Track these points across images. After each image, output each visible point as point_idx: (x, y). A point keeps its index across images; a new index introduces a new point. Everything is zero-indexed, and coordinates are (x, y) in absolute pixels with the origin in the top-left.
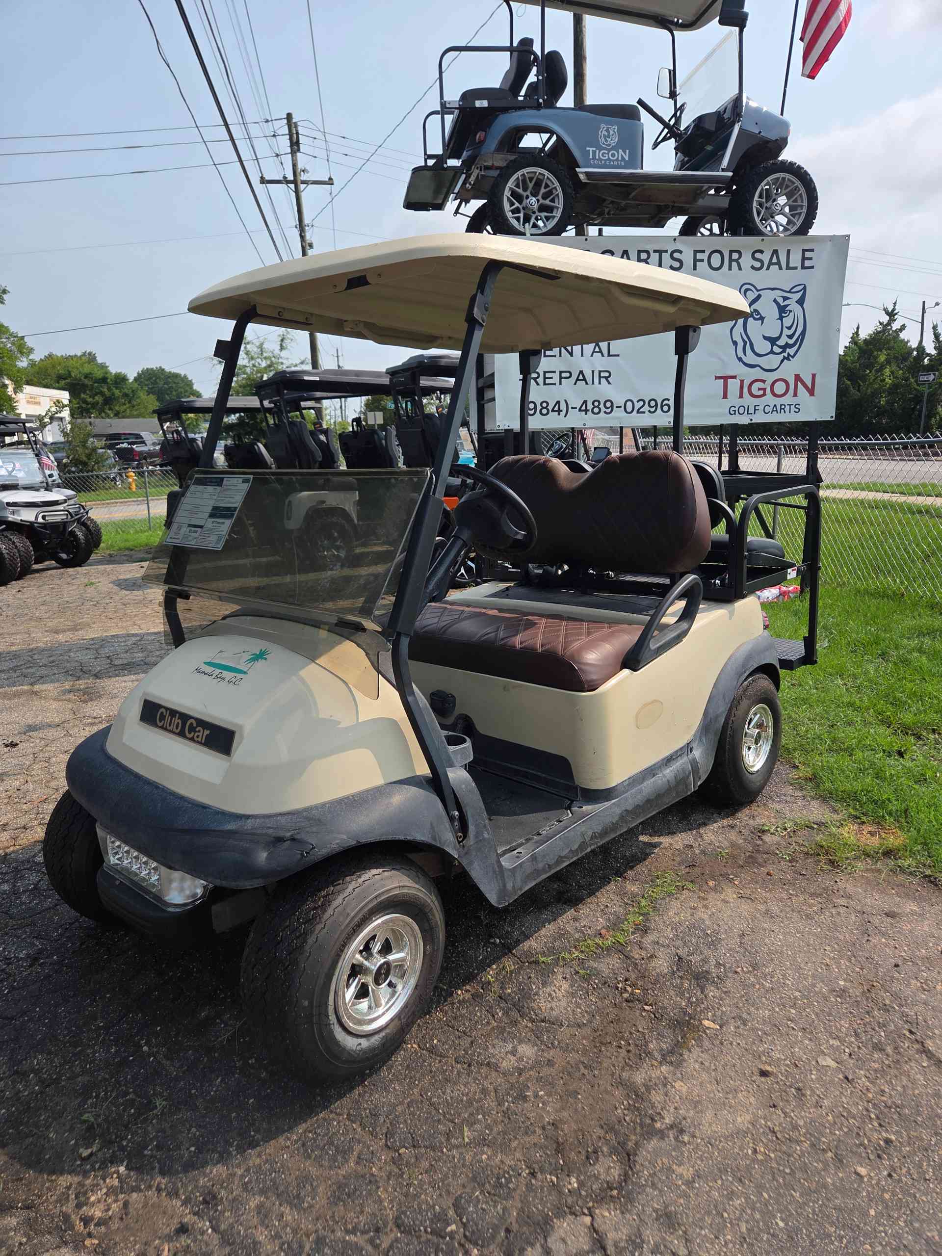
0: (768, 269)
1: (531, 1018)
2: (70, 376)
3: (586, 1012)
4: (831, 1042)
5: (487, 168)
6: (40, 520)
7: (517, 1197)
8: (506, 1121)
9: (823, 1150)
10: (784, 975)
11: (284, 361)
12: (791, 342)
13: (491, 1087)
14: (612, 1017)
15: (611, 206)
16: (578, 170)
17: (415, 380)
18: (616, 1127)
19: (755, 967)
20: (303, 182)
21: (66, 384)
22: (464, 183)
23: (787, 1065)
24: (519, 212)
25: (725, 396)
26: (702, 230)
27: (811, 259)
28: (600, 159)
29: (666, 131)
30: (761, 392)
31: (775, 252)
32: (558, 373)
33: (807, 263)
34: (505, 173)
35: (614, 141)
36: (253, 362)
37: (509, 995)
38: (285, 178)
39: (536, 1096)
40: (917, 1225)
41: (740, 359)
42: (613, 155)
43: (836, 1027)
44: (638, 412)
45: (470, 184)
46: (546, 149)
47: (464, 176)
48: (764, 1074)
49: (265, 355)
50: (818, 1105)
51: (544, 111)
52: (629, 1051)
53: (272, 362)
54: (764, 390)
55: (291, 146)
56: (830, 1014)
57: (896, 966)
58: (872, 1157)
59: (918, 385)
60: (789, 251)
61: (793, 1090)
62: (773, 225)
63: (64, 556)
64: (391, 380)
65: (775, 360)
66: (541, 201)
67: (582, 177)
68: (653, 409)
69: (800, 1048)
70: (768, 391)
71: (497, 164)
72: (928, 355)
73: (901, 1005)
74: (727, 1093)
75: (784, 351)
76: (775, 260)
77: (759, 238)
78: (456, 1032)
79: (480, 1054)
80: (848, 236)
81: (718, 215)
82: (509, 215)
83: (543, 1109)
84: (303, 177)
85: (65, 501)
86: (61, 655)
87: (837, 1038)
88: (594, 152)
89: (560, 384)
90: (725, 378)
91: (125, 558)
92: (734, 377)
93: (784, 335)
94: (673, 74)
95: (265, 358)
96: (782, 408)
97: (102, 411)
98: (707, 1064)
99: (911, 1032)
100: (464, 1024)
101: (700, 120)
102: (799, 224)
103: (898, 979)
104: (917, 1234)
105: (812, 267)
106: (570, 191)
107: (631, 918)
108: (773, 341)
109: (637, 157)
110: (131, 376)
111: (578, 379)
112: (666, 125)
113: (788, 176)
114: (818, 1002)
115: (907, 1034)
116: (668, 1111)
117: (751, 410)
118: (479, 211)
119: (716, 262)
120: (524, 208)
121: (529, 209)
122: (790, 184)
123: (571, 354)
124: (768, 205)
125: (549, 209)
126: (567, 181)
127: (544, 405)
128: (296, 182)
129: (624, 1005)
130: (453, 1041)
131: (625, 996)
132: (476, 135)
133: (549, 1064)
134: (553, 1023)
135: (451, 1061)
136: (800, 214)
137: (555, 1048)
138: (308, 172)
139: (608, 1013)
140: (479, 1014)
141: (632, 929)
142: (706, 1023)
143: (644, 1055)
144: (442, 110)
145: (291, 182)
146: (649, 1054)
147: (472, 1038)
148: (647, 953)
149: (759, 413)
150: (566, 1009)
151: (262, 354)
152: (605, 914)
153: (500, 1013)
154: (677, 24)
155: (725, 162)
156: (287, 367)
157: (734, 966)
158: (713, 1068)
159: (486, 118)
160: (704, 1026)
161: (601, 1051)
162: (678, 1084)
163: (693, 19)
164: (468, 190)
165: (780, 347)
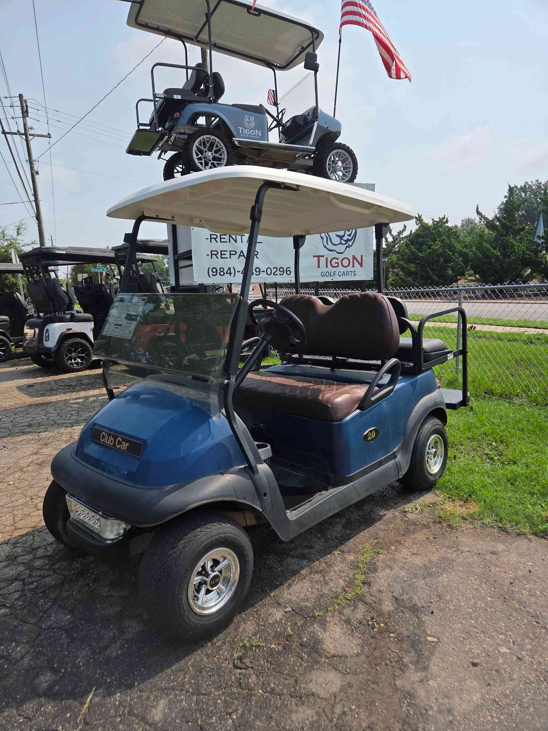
1: (326, 656)
3: (358, 645)
4: (501, 637)
5: (181, 133)
9: (527, 707)
10: (458, 600)
11: (20, 242)
12: (350, 238)
13: (321, 711)
14: (373, 646)
15: (249, 160)
16: (234, 139)
17: (134, 255)
18: (407, 720)
19: (439, 596)
20: (31, 135)
22: (167, 141)
23: (484, 657)
24: (202, 160)
25: (319, 267)
28: (245, 134)
29: (275, 122)
30: (337, 265)
32: (229, 252)
34: (192, 138)
35: (253, 125)
37: (306, 642)
38: (18, 131)
39: (351, 710)
41: (325, 247)
42: (253, 132)
43: (499, 627)
44: (274, 274)
45: (171, 141)
46: (212, 125)
47: (166, 137)
48: (474, 665)
49: (6, 238)
50: (512, 680)
51: (213, 105)
52: (393, 667)
53: (11, 242)
54: (338, 263)
55: (23, 113)
56: (492, 620)
57: (511, 583)
61: (494, 672)
62: (337, 176)
64: (115, 255)
65: (342, 248)
66: (214, 154)
67: (236, 143)
68: (282, 273)
69: (486, 644)
70: (340, 264)
71: (187, 132)
73: (525, 607)
74: (461, 682)
75: (347, 243)
78: (283, 676)
79: (304, 688)
80: (374, 185)
82: (196, 161)
83: (359, 718)
84: (31, 132)
87: (502, 633)
88: (242, 130)
89: (230, 258)
90: (319, 257)
92: (323, 256)
93: (346, 234)
94: (275, 93)
95: (6, 240)
96: (347, 273)
98: (440, 665)
100: (286, 669)
101: (294, 119)
102: (349, 176)
103: (516, 592)
106: (230, 150)
107: (358, 576)
108: (341, 237)
109: (266, 135)
111: (240, 256)
112: (275, 119)
113: (343, 151)
114: (483, 613)
115: (536, 624)
116: (432, 702)
117: (332, 274)
118: (172, 158)
120: (204, 158)
121: (207, 158)
122: (344, 156)
123: (236, 241)
124: (334, 165)
125: (219, 159)
126: (229, 144)
127: (222, 270)
128: (26, 134)
129: (377, 636)
130: (284, 682)
131: (376, 630)
132: (174, 114)
133: (350, 685)
134: (341, 657)
135: (288, 697)
136: (349, 171)
137: (349, 673)
138: (34, 129)
139: (370, 644)
140: (292, 659)
141: (361, 585)
142: (429, 638)
143: (403, 667)
144: (154, 98)
145: (23, 134)
146: (406, 666)
147: (295, 678)
148: (376, 599)
149: (336, 276)
150: (345, 645)
151: (4, 237)
152: (342, 577)
153: (306, 656)
154: (276, 66)
155: (311, 141)
156: (23, 246)
157: (428, 598)
158: (446, 667)
159: (181, 105)
160: (429, 641)
161: (377, 670)
162: (431, 682)
163: (286, 65)
164: (169, 145)
165: (345, 241)
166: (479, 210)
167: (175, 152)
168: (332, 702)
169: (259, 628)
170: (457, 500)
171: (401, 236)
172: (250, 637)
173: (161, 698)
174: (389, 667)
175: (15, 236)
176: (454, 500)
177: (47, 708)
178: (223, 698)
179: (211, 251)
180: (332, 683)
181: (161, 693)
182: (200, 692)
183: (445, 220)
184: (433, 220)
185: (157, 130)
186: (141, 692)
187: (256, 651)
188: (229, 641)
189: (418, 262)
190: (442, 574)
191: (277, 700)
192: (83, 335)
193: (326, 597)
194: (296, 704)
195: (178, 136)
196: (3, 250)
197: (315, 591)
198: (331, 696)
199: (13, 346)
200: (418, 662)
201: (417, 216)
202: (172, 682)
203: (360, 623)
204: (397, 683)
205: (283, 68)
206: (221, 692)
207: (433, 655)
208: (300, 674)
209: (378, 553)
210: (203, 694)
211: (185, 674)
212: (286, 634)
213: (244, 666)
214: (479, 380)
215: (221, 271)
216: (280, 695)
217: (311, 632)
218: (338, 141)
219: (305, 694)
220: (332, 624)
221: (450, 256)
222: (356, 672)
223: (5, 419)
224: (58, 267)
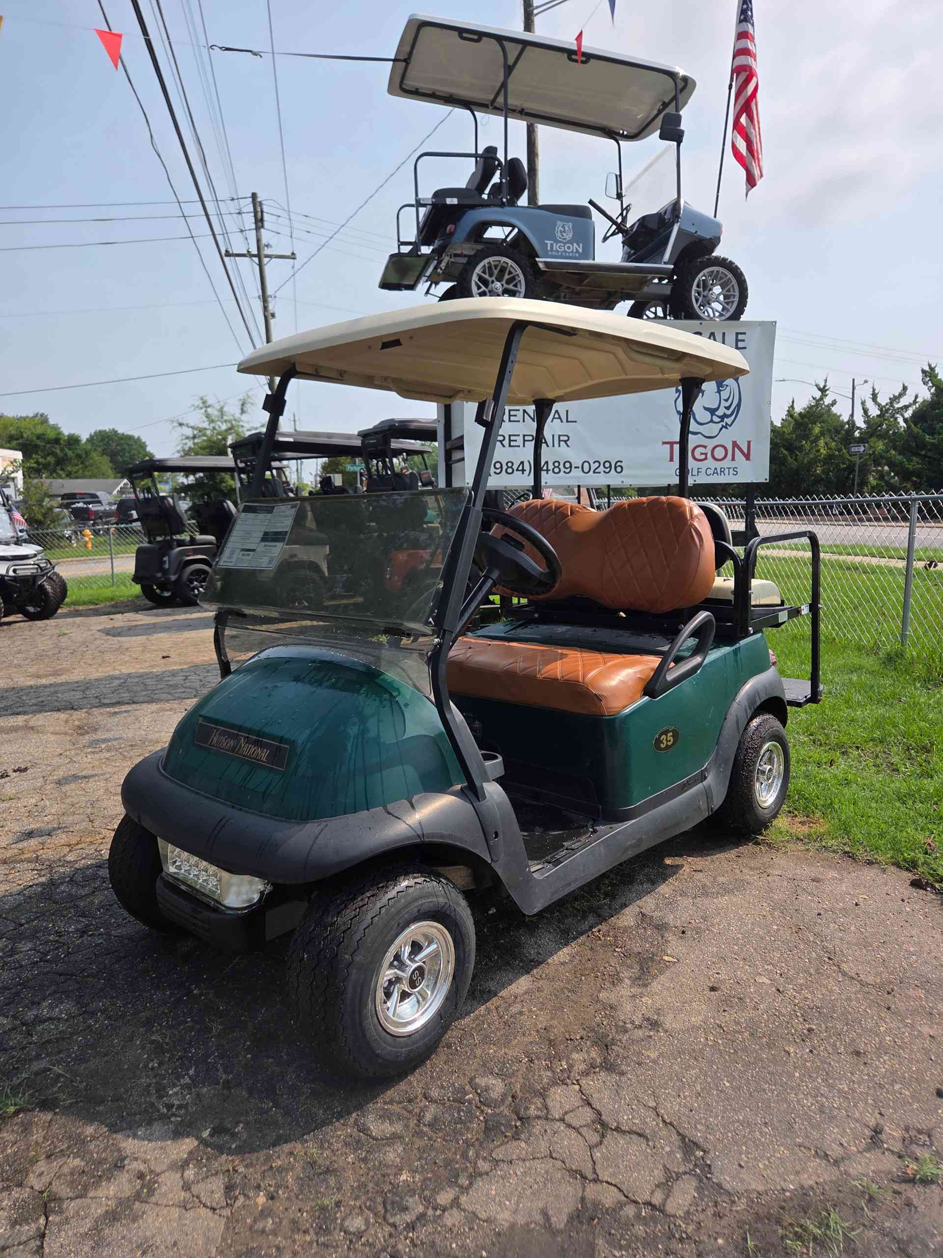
2: (22, 437)
4: (766, 967)
5: (456, 255)
6: (11, 573)
7: (520, 1076)
8: (507, 1028)
9: (760, 1037)
10: (729, 924)
12: (728, 412)
14: (589, 957)
15: (566, 290)
16: (537, 259)
17: (387, 443)
18: (596, 1029)
19: (705, 918)
20: (267, 256)
21: (19, 444)
22: (436, 268)
23: (731, 983)
24: (486, 295)
25: (672, 460)
26: (648, 313)
27: (743, 341)
28: (557, 251)
29: (614, 227)
30: (703, 456)
31: (712, 334)
32: (521, 437)
33: (740, 344)
34: (473, 261)
35: (569, 236)
36: (212, 425)
38: (249, 252)
39: (530, 1011)
40: (831, 1081)
42: (569, 248)
43: (770, 957)
44: (594, 472)
45: (441, 268)
46: (508, 239)
47: (435, 262)
48: (713, 989)
49: (225, 418)
50: (756, 1009)
51: (506, 209)
52: (604, 979)
53: (232, 424)
54: (706, 454)
55: (256, 223)
56: (765, 948)
57: (819, 914)
58: (797, 1041)
59: (851, 455)
60: (724, 334)
61: (736, 999)
62: (710, 310)
63: (31, 609)
64: (362, 443)
65: (714, 429)
66: (506, 286)
67: (541, 265)
68: (607, 470)
69: (741, 972)
70: (709, 455)
71: (465, 252)
72: (858, 428)
73: (822, 941)
74: (684, 1003)
75: (722, 421)
77: (697, 322)
80: (775, 322)
81: (662, 301)
83: (536, 1019)
84: (267, 251)
85: (35, 555)
86: (49, 696)
87: (770, 964)
88: (552, 245)
89: (525, 446)
90: (671, 444)
91: (92, 612)
93: (722, 407)
94: (619, 178)
95: (226, 421)
96: (722, 471)
97: (55, 471)
98: (666, 984)
99: (829, 958)
101: (643, 220)
102: (732, 310)
103: (820, 924)
104: (831, 1087)
105: (745, 348)
106: (530, 277)
108: (712, 411)
109: (589, 251)
110: (84, 437)
112: (614, 222)
113: (721, 269)
114: (756, 941)
115: (826, 959)
116: (637, 1016)
117: (695, 473)
118: (448, 290)
120: (490, 292)
121: (495, 293)
122: (723, 276)
124: (705, 293)
125: (513, 293)
126: (528, 269)
127: (510, 465)
128: (259, 256)
132: (446, 228)
136: (733, 302)
138: (271, 247)
139: (584, 954)
141: (603, 896)
142: (666, 958)
143: (616, 981)
145: (254, 256)
146: (620, 980)
148: (615, 911)
149: (701, 475)
151: (222, 417)
154: (622, 135)
155: (667, 256)
157: (689, 919)
158: (672, 987)
159: (456, 213)
160: (664, 960)
161: (581, 980)
162: (645, 999)
163: (636, 131)
164: (439, 274)
165: (719, 417)
167: (451, 284)
170: (798, 815)
171: (897, 406)
174: (599, 979)
175: (238, 415)
176: (795, 816)
185: (421, 252)
189: (923, 453)
190: (723, 896)
192: (314, 567)
200: (638, 978)
201: (927, 368)
203: (581, 933)
204: (601, 995)
205: (632, 137)
207: (661, 974)
215: (508, 467)
217: (512, 936)
218: (715, 253)
220: (544, 930)
223: (193, 677)
224: (285, 463)
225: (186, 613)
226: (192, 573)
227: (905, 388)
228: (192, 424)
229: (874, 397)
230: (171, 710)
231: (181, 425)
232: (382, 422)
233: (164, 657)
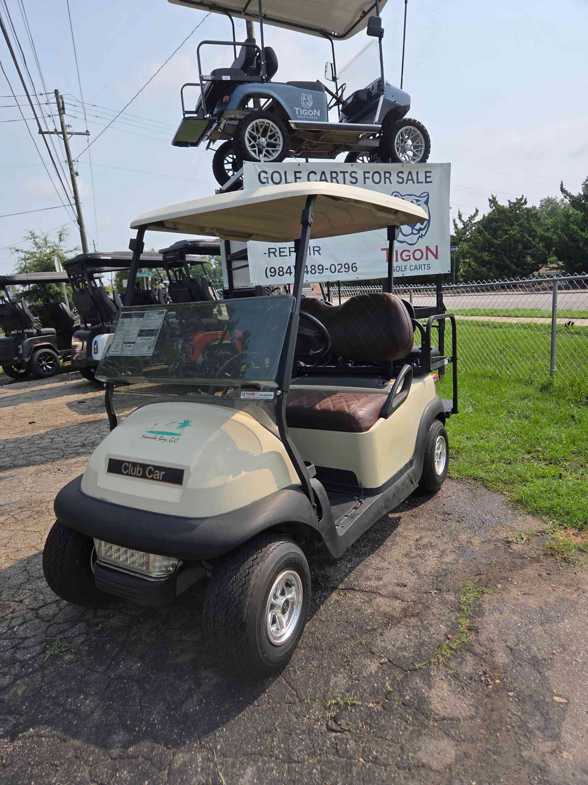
0: (407, 183)
1: (434, 718)
3: (470, 705)
5: (231, 119)
10: (586, 651)
11: (63, 249)
12: (423, 226)
14: (489, 706)
15: (307, 144)
16: (290, 121)
17: (183, 258)
19: (562, 646)
20: (69, 133)
22: (216, 129)
24: (255, 147)
26: (358, 161)
27: (430, 177)
28: (303, 115)
30: (408, 258)
31: (410, 173)
32: (288, 249)
33: (428, 180)
34: (243, 123)
35: (310, 104)
36: (41, 250)
37: (409, 700)
38: (55, 130)
42: (311, 113)
44: (338, 272)
45: (221, 129)
47: (215, 124)
49: (48, 245)
51: (265, 84)
52: (516, 734)
53: (54, 249)
54: (409, 256)
55: (59, 110)
60: (417, 172)
62: (406, 157)
64: (164, 258)
65: (414, 238)
66: (268, 140)
67: (293, 125)
68: (347, 270)
70: (412, 257)
71: (237, 117)
75: (419, 233)
76: (410, 178)
77: (400, 164)
78: (386, 742)
79: (413, 758)
80: (450, 164)
81: (369, 151)
82: (249, 149)
84: (68, 130)
88: (299, 111)
89: (290, 255)
94: (333, 66)
95: (49, 247)
96: (420, 267)
98: (574, 733)
100: (389, 733)
101: (357, 95)
102: (421, 156)
105: (431, 182)
106: (286, 134)
107: (462, 621)
109: (324, 115)
112: (334, 96)
113: (413, 128)
116: (569, 778)
117: (403, 269)
118: (222, 147)
119: (377, 178)
120: (258, 145)
121: (261, 145)
122: (414, 133)
124: (403, 145)
125: (274, 146)
126: (284, 128)
127: (281, 269)
128: (63, 133)
129: (493, 695)
130: (387, 750)
131: (490, 687)
132: (223, 98)
133: (466, 755)
134: (452, 720)
135: (394, 768)
136: (421, 150)
137: (464, 740)
138: (71, 127)
139: (486, 704)
140: (395, 722)
141: (466, 631)
143: (529, 734)
144: (201, 82)
145: (60, 133)
146: (531, 732)
147: (401, 745)
148: (487, 649)
149: (408, 270)
150: (456, 706)
151: (46, 244)
152: (443, 621)
153: (410, 718)
154: (334, 36)
155: (377, 119)
156: (65, 252)
157: (550, 649)
158: (581, 735)
159: (230, 87)
160: (556, 701)
161: (497, 737)
162: (565, 754)
163: (345, 33)
164: (219, 133)
165: (417, 230)
166: (564, 187)
168: (448, 776)
169: (352, 682)
170: (569, 528)
171: (473, 222)
172: (343, 694)
173: (248, 766)
174: (511, 733)
175: (57, 242)
176: (566, 528)
177: (123, 773)
178: (319, 767)
179: (269, 249)
180: (446, 751)
181: (248, 759)
182: (291, 759)
183: (523, 201)
184: (509, 201)
185: (205, 117)
186: (224, 757)
187: (351, 711)
188: (319, 698)
190: (563, 619)
191: (382, 771)
193: (426, 646)
194: (405, 778)
195: (228, 122)
196: (46, 258)
197: (413, 638)
198: (445, 768)
199: (60, 359)
200: (546, 728)
201: (491, 198)
202: (259, 746)
203: (471, 679)
204: (523, 754)
205: (341, 37)
206: (315, 760)
207: (564, 720)
208: (406, 740)
209: (483, 592)
210: (295, 762)
211: (272, 737)
212: (384, 690)
213: (339, 729)
214: (579, 384)
215: (280, 271)
216: (384, 765)
217: (413, 689)
218: (407, 116)
219: (414, 765)
220: (438, 679)
221: (530, 241)
222: (473, 739)
223: (57, 439)
224: (103, 274)
225: (39, 384)
226: (41, 355)
227: (477, 211)
228: (25, 250)
229: (460, 217)
230: (46, 470)
231: (17, 251)
232: (177, 243)
233: (30, 423)
